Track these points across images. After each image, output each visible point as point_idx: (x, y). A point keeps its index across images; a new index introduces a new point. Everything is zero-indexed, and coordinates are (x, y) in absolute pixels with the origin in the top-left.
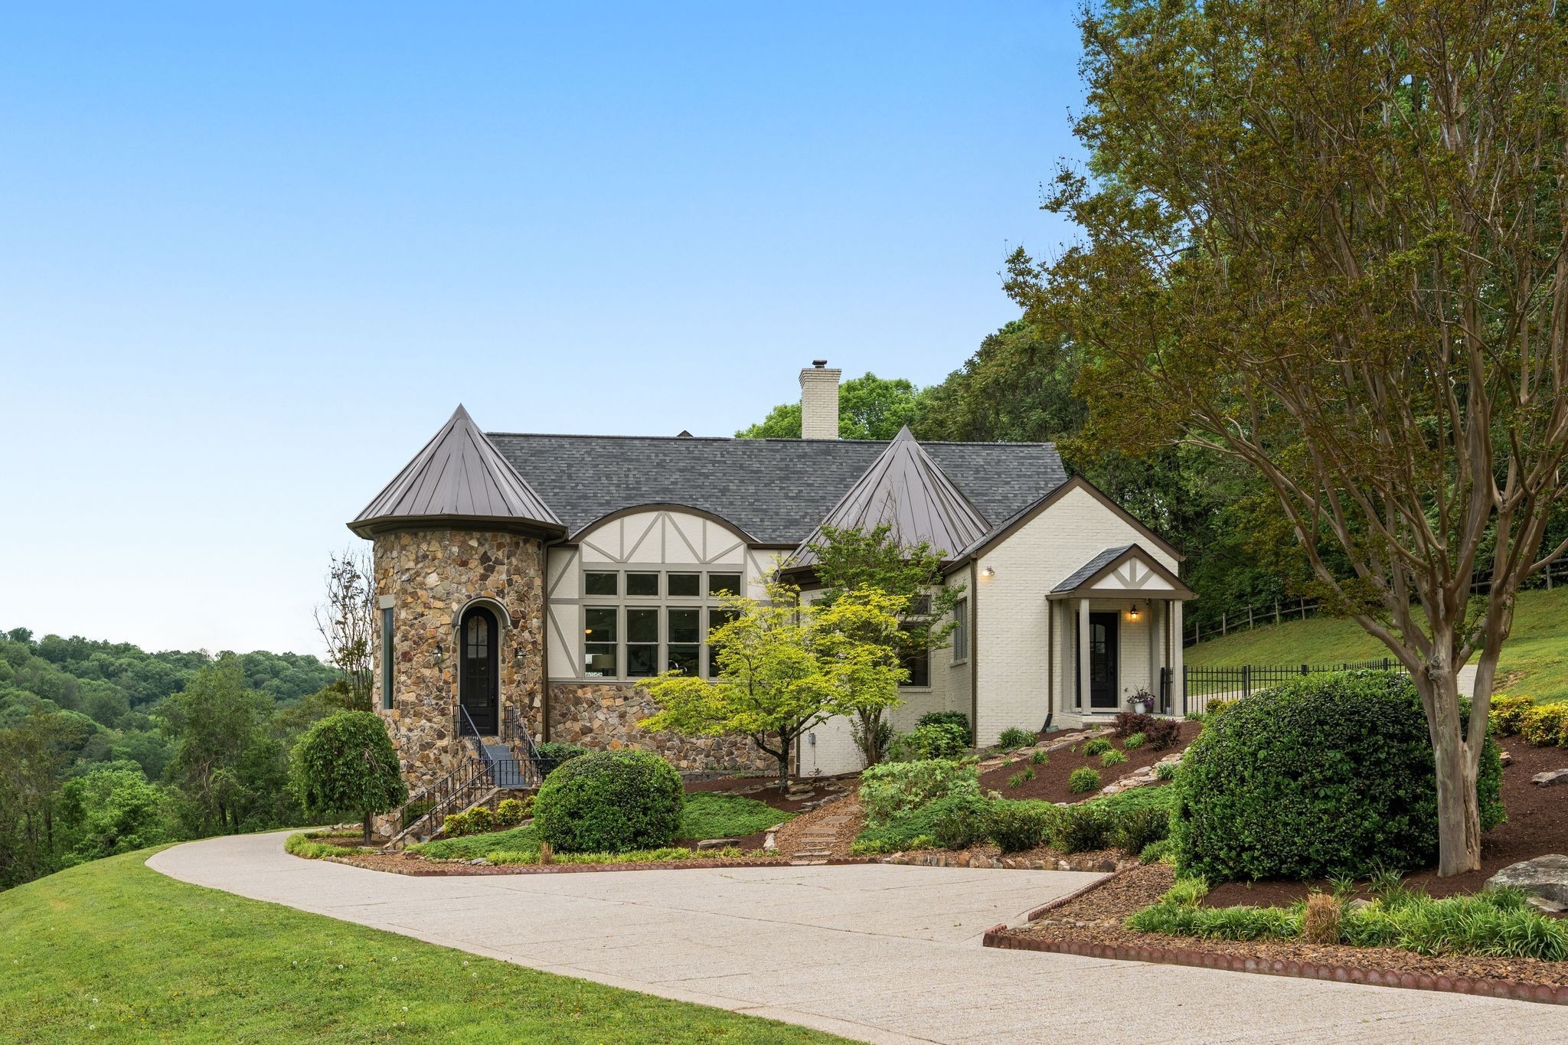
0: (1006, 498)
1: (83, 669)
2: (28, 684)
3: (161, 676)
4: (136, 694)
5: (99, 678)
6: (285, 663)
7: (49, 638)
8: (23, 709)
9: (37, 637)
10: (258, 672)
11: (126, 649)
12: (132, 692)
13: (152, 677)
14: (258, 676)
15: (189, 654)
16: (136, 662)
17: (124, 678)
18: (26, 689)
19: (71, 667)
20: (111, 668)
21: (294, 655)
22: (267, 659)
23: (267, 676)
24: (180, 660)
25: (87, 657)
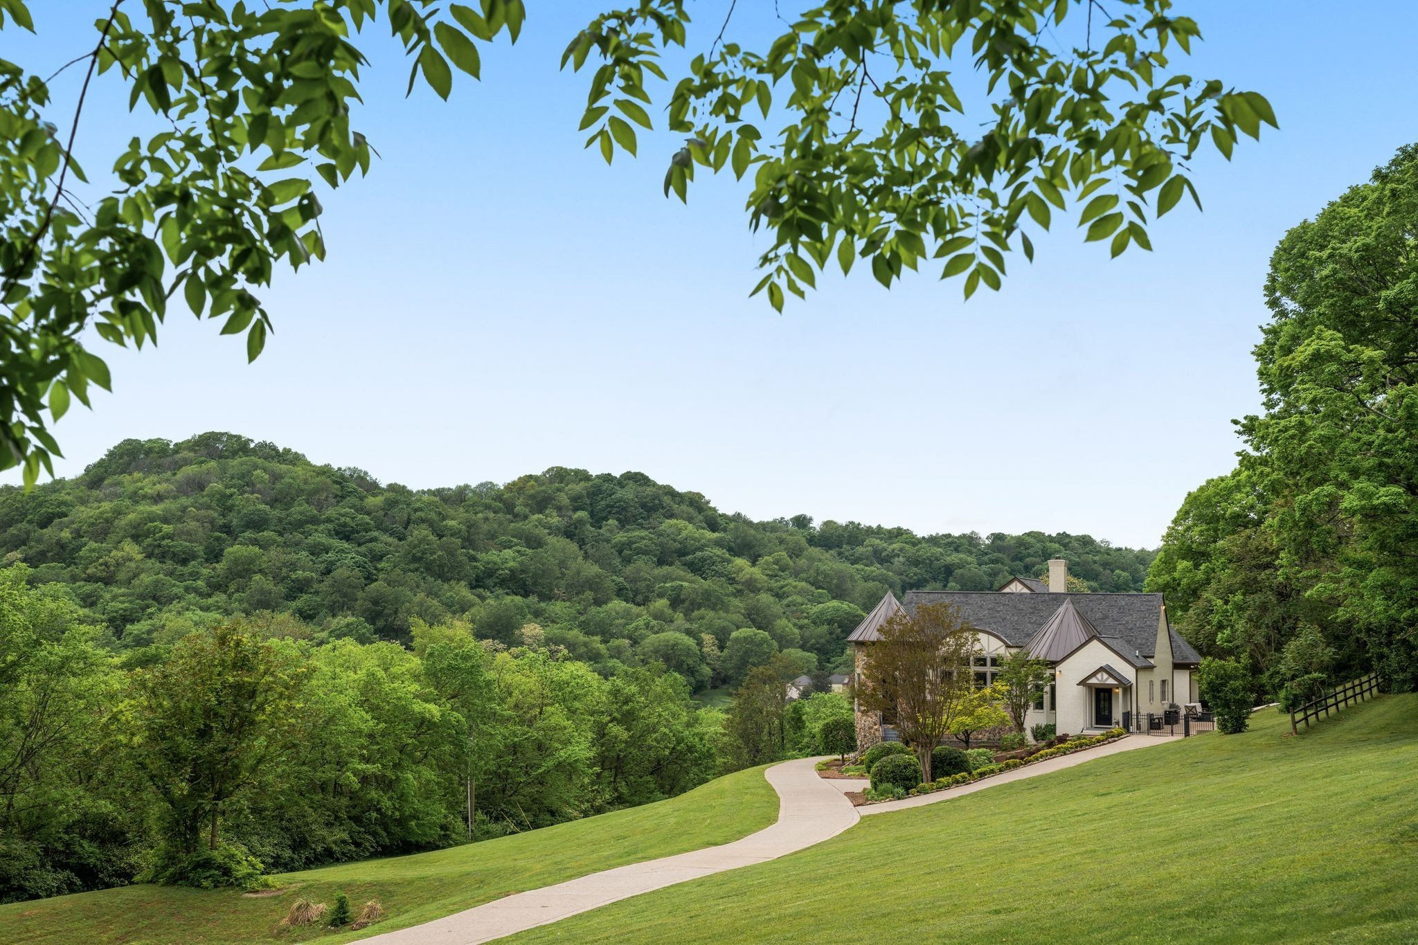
0: (1127, 622)
1: (857, 555)
2: (804, 575)
3: (931, 561)
4: (908, 580)
5: (872, 564)
6: (1057, 545)
7: (828, 524)
8: (799, 599)
9: (817, 524)
10: (1029, 555)
11: (898, 533)
12: (904, 577)
13: (923, 562)
14: (1028, 560)
15: (960, 537)
16: (907, 547)
17: (896, 563)
18: (803, 580)
19: (847, 554)
20: (884, 554)
21: (1068, 536)
22: (1039, 541)
23: (1038, 560)
24: (952, 543)
25: (861, 543)
